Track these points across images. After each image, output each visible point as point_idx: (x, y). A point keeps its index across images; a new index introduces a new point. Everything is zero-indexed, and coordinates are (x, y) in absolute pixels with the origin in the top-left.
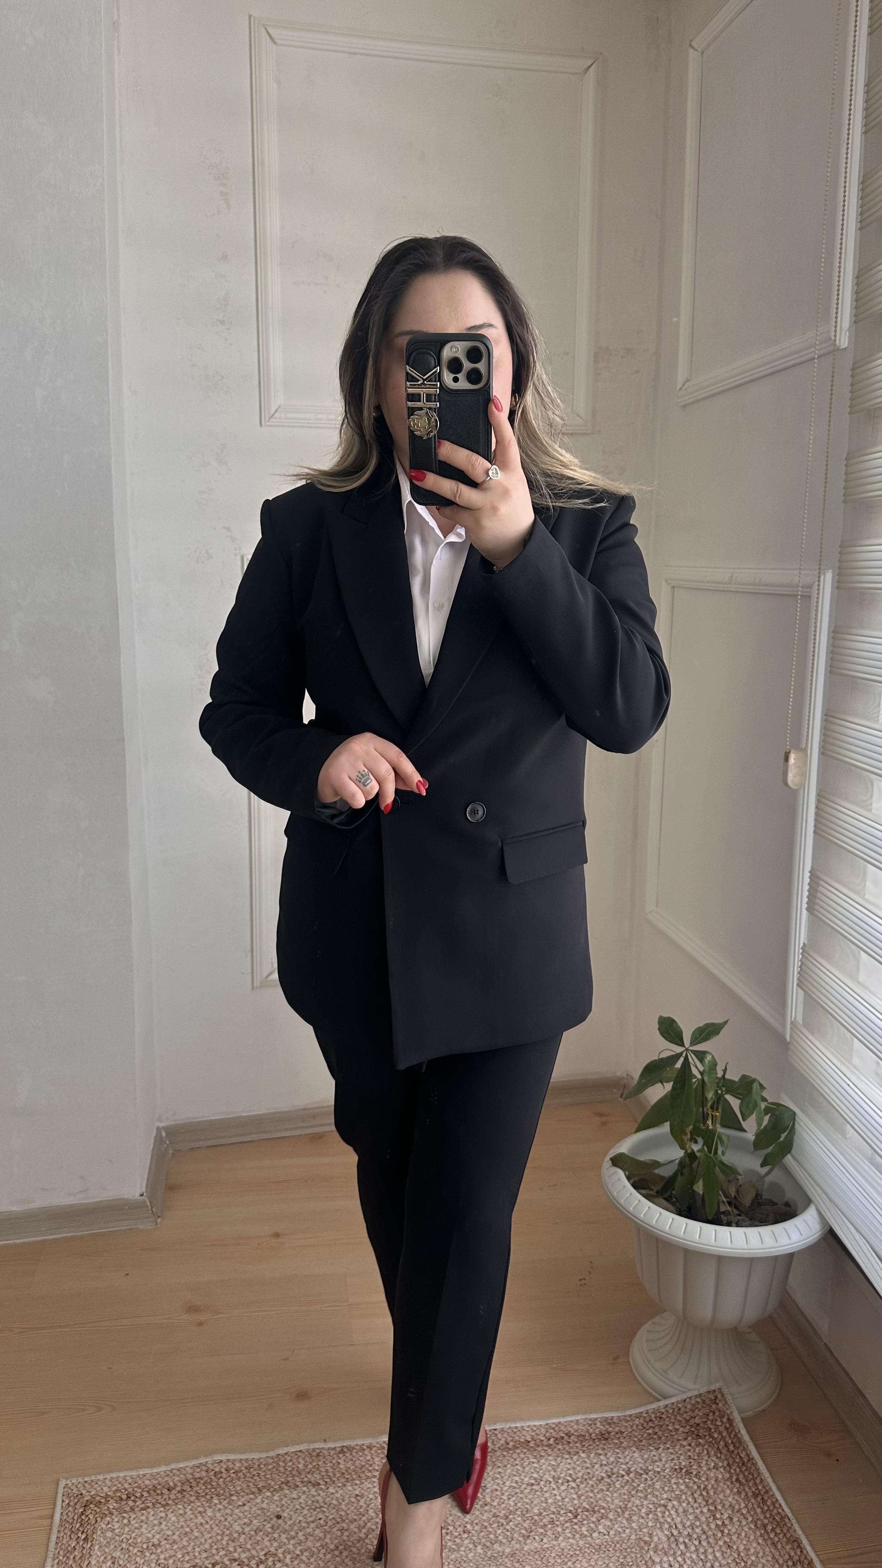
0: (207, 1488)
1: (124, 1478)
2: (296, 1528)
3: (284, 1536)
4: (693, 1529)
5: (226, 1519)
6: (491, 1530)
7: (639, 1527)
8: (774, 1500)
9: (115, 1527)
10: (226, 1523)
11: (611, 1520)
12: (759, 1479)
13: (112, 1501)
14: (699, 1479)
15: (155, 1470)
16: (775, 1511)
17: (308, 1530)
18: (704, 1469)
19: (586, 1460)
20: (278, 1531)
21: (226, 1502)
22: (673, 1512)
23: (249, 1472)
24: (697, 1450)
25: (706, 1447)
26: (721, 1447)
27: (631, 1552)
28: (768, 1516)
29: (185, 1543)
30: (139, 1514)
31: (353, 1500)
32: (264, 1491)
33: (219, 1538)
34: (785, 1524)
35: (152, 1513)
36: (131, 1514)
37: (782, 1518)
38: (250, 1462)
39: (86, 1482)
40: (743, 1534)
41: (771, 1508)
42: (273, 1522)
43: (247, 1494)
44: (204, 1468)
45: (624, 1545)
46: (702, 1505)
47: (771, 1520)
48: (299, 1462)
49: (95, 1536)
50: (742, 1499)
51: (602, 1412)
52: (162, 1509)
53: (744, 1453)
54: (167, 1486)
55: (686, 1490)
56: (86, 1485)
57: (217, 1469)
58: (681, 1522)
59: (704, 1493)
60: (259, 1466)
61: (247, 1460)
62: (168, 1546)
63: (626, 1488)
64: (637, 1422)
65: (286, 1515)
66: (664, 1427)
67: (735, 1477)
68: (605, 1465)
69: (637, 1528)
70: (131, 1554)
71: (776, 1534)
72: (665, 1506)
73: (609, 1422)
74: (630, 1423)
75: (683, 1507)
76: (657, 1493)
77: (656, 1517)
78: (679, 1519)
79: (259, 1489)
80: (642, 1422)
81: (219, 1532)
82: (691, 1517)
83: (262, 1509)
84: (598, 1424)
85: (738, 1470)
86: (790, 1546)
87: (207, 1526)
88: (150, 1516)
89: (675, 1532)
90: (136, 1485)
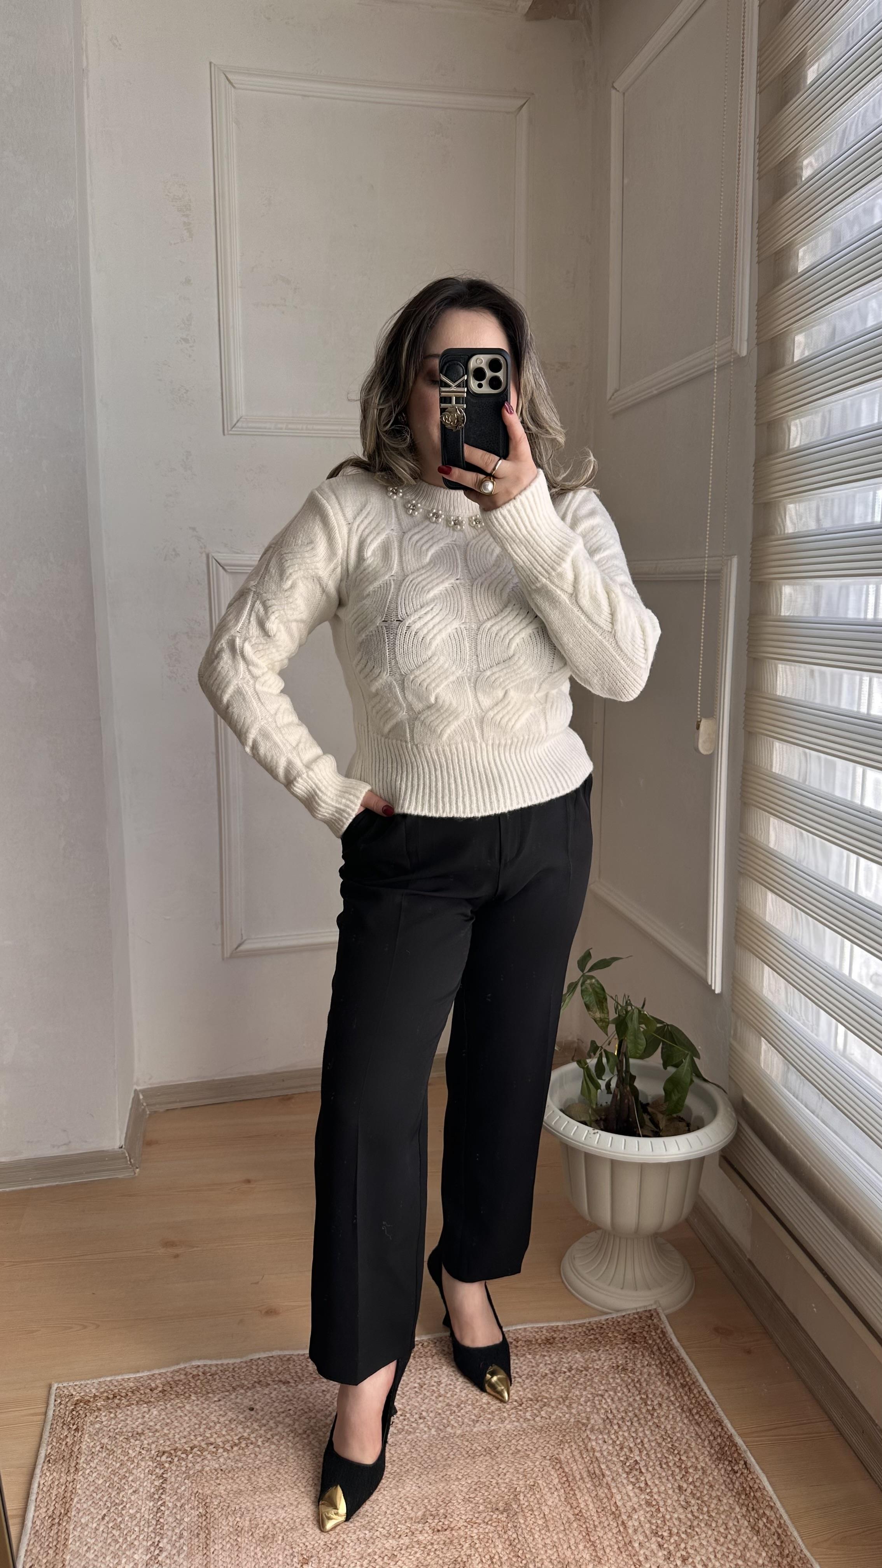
0: (185, 1388)
1: (110, 1381)
2: (267, 1417)
3: (255, 1426)
4: (626, 1413)
5: (203, 1412)
6: (444, 1416)
7: (578, 1412)
8: (700, 1389)
9: (104, 1419)
10: (203, 1415)
11: (553, 1407)
12: (687, 1373)
13: (99, 1400)
14: (634, 1374)
15: (138, 1375)
16: (701, 1398)
17: (280, 1419)
18: (639, 1366)
19: (533, 1361)
20: (250, 1420)
21: (204, 1398)
22: (609, 1400)
23: (224, 1374)
24: (633, 1352)
25: (642, 1349)
26: (654, 1350)
27: (571, 1432)
28: (694, 1401)
29: (166, 1431)
30: (125, 1410)
31: (320, 1394)
32: (238, 1389)
33: (197, 1426)
34: (709, 1408)
35: (136, 1408)
36: (117, 1410)
37: (706, 1404)
38: (225, 1367)
39: (76, 1385)
40: (671, 1416)
41: (697, 1396)
42: (245, 1414)
43: (223, 1392)
44: (183, 1372)
45: (564, 1427)
46: (635, 1394)
47: (696, 1405)
48: (271, 1366)
49: (85, 1427)
50: (672, 1390)
51: (548, 1321)
52: (145, 1405)
53: (675, 1355)
54: (149, 1388)
55: (621, 1383)
56: (76, 1387)
57: (195, 1373)
58: (616, 1408)
59: (638, 1385)
60: (233, 1369)
61: (222, 1365)
62: (151, 1434)
63: (567, 1382)
64: (580, 1330)
65: (258, 1407)
66: (605, 1334)
67: (665, 1372)
68: (549, 1364)
69: (575, 1413)
70: (117, 1441)
71: (700, 1416)
72: (602, 1396)
73: (555, 1330)
74: (574, 1331)
75: (618, 1397)
76: (594, 1385)
77: (593, 1405)
78: (614, 1406)
79: (233, 1387)
80: (584, 1330)
81: (197, 1422)
82: (625, 1404)
83: (236, 1403)
84: (544, 1332)
85: (669, 1367)
86: (712, 1425)
87: (186, 1418)
88: (135, 1410)
89: (610, 1416)
90: (121, 1387)
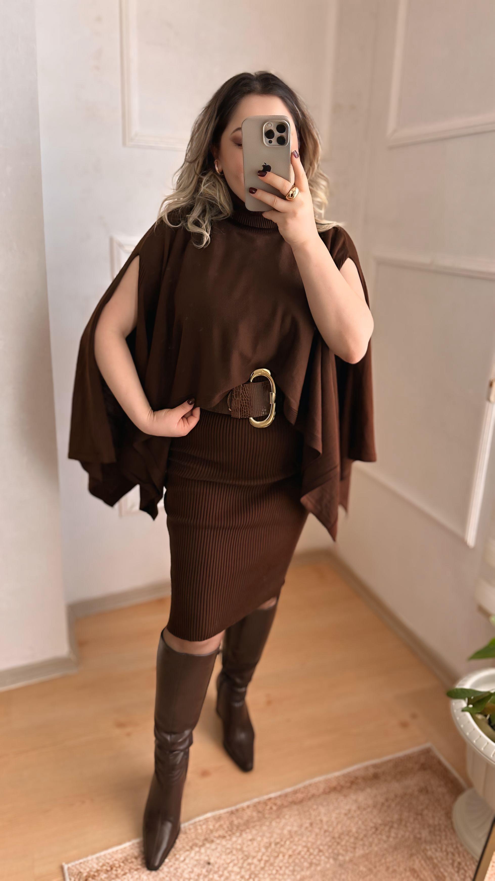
1: (105, 855)
2: (221, 869)
13: (102, 873)
17: (230, 869)
19: (371, 792)
20: (212, 873)
27: (414, 846)
31: (250, 843)
32: (194, 847)
39: (81, 863)
48: (210, 825)
55: (429, 802)
65: (212, 861)
69: (411, 830)
83: (197, 860)
84: (370, 769)
90: (113, 859)
